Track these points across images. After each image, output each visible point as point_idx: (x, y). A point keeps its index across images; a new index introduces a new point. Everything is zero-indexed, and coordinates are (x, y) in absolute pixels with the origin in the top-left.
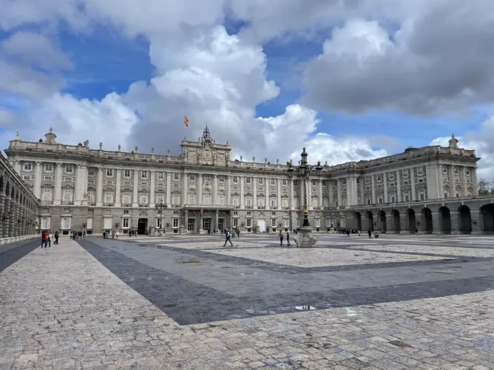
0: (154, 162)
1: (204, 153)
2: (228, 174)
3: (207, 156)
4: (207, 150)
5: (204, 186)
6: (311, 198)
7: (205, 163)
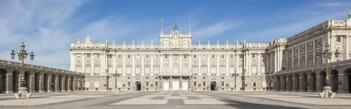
0: (144, 49)
1: (174, 41)
2: (189, 53)
3: (176, 42)
4: (176, 39)
5: (174, 62)
6: (250, 66)
7: (174, 47)
